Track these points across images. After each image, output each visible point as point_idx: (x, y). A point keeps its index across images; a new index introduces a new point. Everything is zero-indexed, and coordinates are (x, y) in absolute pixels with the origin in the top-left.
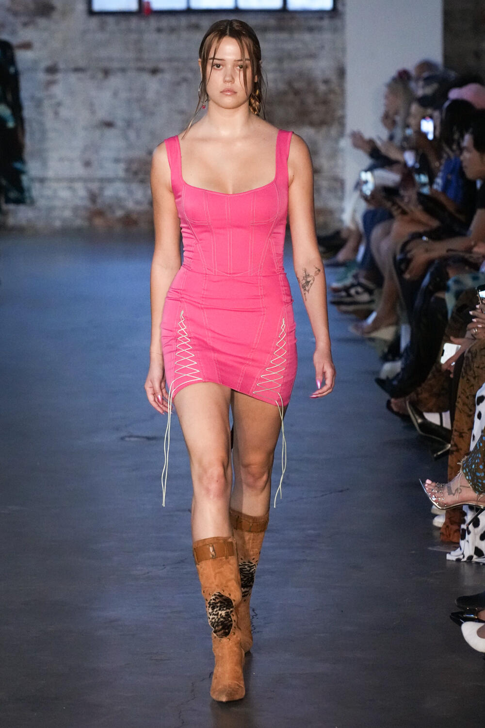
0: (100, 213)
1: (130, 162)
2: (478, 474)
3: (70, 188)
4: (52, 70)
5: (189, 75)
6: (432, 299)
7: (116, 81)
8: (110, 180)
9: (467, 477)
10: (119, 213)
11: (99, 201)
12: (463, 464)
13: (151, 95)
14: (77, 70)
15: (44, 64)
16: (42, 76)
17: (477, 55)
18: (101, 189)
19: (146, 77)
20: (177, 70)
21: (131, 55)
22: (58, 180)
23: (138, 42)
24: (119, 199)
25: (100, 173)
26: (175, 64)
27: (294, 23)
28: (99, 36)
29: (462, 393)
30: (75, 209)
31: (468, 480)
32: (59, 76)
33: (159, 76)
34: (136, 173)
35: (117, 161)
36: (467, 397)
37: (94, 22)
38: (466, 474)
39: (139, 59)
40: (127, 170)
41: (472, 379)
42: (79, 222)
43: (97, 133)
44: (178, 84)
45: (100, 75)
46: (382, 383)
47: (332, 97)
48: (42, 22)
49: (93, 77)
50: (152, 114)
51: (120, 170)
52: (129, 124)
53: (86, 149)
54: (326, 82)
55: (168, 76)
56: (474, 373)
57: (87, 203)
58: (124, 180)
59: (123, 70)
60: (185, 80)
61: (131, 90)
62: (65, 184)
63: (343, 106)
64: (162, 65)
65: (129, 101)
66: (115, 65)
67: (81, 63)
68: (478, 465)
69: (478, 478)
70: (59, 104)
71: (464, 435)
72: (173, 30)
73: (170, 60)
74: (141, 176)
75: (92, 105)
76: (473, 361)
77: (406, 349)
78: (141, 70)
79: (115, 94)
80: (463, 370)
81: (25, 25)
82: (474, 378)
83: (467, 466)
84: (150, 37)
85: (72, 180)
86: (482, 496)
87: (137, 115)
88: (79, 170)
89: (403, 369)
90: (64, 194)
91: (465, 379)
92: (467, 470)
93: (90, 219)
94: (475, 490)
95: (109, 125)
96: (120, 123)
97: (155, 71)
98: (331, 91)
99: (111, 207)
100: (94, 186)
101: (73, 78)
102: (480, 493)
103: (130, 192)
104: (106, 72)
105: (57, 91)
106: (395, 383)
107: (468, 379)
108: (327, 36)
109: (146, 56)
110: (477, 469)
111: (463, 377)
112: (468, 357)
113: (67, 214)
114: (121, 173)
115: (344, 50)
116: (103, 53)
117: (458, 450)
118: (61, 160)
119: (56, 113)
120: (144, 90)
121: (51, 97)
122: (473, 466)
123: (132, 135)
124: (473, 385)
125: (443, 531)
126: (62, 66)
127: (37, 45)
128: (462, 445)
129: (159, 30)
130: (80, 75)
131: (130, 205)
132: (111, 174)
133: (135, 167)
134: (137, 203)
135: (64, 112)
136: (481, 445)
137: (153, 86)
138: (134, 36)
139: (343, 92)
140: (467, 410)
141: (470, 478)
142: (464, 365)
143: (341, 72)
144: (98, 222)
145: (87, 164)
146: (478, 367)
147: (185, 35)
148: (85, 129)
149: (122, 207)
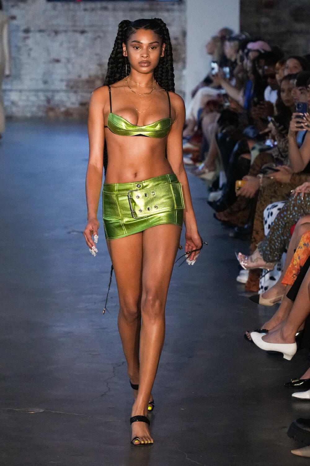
0: (52, 109)
1: (68, 81)
2: (266, 252)
3: (36, 95)
4: (27, 31)
5: (102, 35)
6: (239, 158)
7: (61, 37)
8: (58, 91)
9: (261, 253)
10: (63, 109)
11: (52, 102)
12: (259, 246)
13: (80, 45)
14: (41, 31)
15: (22, 28)
16: (22, 34)
17: (258, 25)
18: (53, 96)
19: (78, 35)
20: (95, 31)
21: (70, 23)
22: (30, 91)
23: (74, 16)
24: (62, 102)
25: (52, 87)
26: (94, 28)
27: (159, 7)
28: (53, 13)
29: (258, 210)
30: (39, 107)
31: (261, 255)
32: (31, 35)
33: (85, 35)
34: (72, 87)
35: (62, 80)
36: (261, 212)
37: (50, 5)
38: (260, 251)
39: (74, 26)
40: (67, 86)
41: (263, 202)
42: (41, 114)
43: (51, 65)
44: (95, 39)
45: (53, 34)
46: (210, 203)
47: (178, 47)
48: (22, 5)
49: (49, 35)
50: (81, 55)
51: (63, 86)
52: (68, 60)
53: (44, 74)
54: (176, 39)
55: (90, 35)
56: (264, 198)
57: (45, 103)
58: (66, 91)
59: (66, 31)
60: (99, 37)
61: (69, 42)
62: (33, 93)
63: (185, 52)
64: (86, 29)
65: (69, 49)
66: (61, 28)
67: (43, 27)
68: (266, 247)
69: (266, 254)
70: (30, 50)
71: (259, 232)
72: (93, 10)
73: (92, 26)
74: (75, 89)
75: (48, 50)
76: (264, 192)
77: (223, 185)
78: (75, 31)
79: (61, 44)
80: (259, 197)
81: (13, 6)
82: (264, 201)
83: (261, 247)
84: (80, 13)
85: (37, 91)
86: (268, 264)
87: (73, 56)
88: (41, 86)
89: (223, 196)
90: (33, 98)
91: (260, 202)
92: (261, 249)
93: (47, 112)
94: (265, 260)
95: (58, 61)
96: (64, 60)
97: (83, 32)
98: (179, 44)
99: (58, 106)
100: (49, 94)
101: (38, 35)
102: (267, 262)
103: (69, 98)
104: (56, 33)
105: (30, 42)
106: (218, 204)
107: (261, 202)
108: (177, 14)
109: (78, 24)
110: (266, 250)
111: (259, 201)
112: (261, 191)
113: (35, 109)
114: (64, 87)
115: (186, 22)
116: (55, 22)
117: (255, 241)
118: (31, 80)
119: (29, 55)
120: (76, 42)
121: (26, 45)
122: (264, 248)
123: (70, 67)
124: (263, 205)
125: (247, 285)
126: (32, 29)
127: (18, 17)
128: (258, 238)
129: (85, 10)
130: (42, 34)
131: (69, 105)
132: (58, 88)
133: (71, 84)
134: (73, 104)
135: (33, 54)
136: (269, 237)
137: (82, 40)
138: (71, 13)
139: (185, 44)
140: (260, 219)
141: (262, 253)
142: (259, 195)
143: (184, 34)
144: (51, 114)
145: (45, 82)
146: (266, 195)
147: (100, 12)
148: (45, 63)
149: (64, 106)
